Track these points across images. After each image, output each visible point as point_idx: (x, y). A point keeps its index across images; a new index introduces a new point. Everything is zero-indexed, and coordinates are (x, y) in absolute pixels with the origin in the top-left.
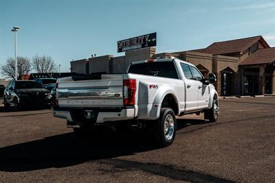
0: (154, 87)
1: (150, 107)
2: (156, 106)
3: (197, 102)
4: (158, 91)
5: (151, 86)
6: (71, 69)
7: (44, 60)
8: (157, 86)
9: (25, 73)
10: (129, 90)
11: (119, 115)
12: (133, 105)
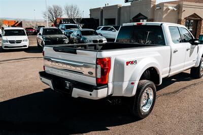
0: (132, 63)
1: (125, 85)
2: (133, 83)
3: (183, 64)
4: (136, 67)
5: (128, 63)
6: (90, 15)
7: (72, 7)
8: (136, 62)
9: (59, 17)
10: (102, 70)
11: (91, 95)
12: (107, 84)
